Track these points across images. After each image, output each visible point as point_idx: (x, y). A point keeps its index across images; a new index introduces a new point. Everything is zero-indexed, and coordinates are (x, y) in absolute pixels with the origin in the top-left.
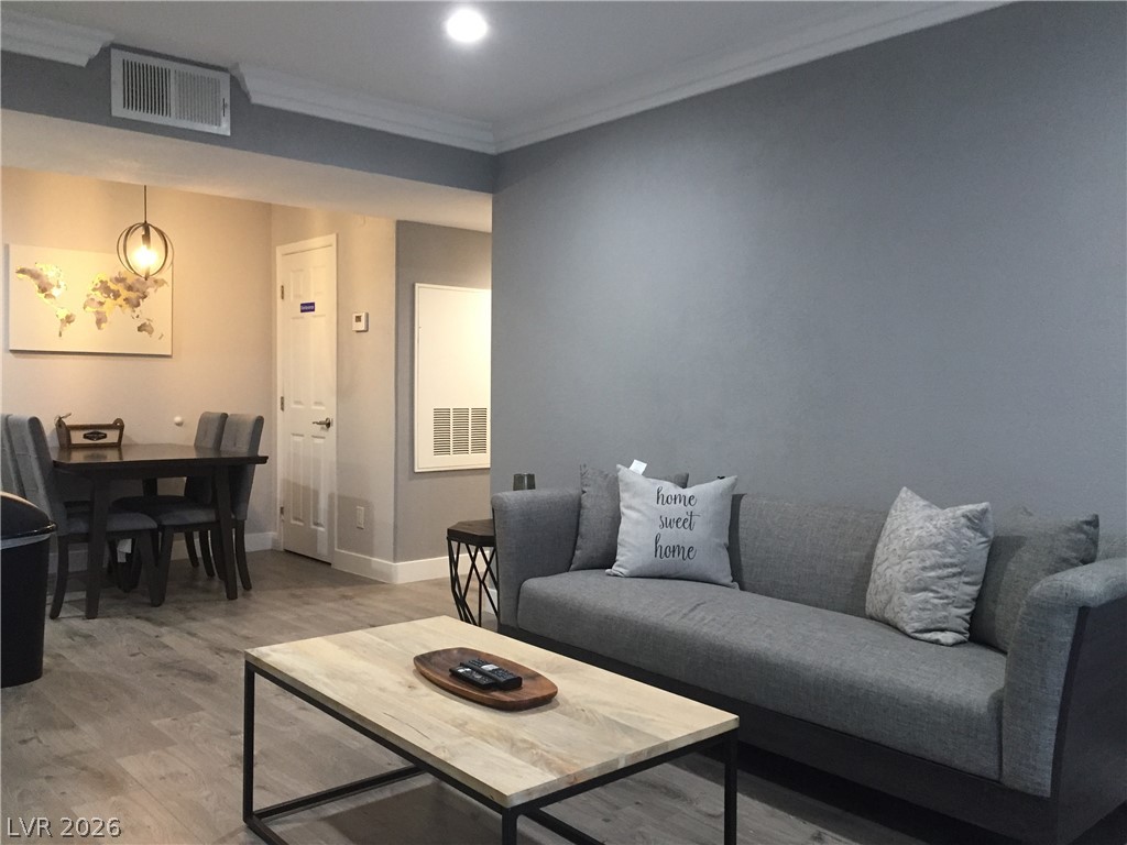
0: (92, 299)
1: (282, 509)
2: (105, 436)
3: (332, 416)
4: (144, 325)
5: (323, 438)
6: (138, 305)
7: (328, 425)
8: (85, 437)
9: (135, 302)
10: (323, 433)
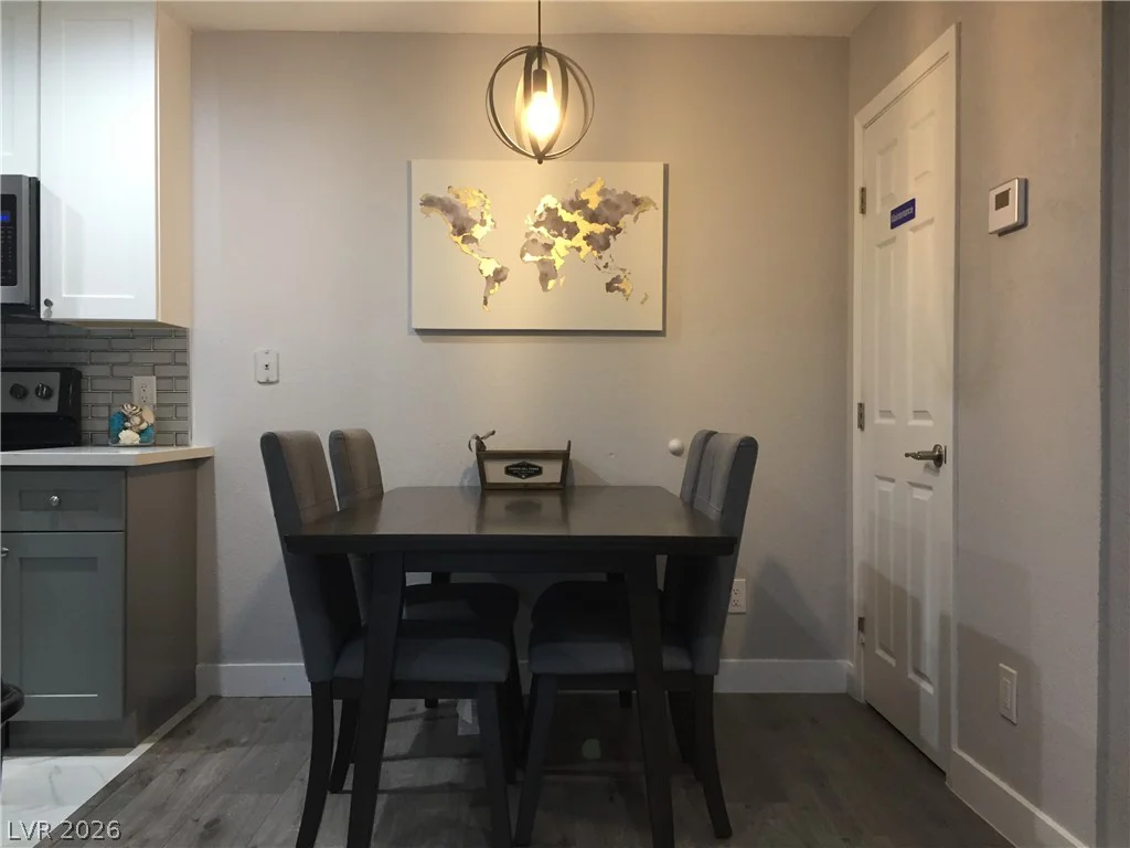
0: (534, 241)
1: (861, 620)
2: (539, 471)
3: (947, 442)
4: (617, 279)
5: (930, 488)
6: (607, 245)
7: (939, 459)
8: (508, 471)
9: (602, 242)
10: (929, 478)
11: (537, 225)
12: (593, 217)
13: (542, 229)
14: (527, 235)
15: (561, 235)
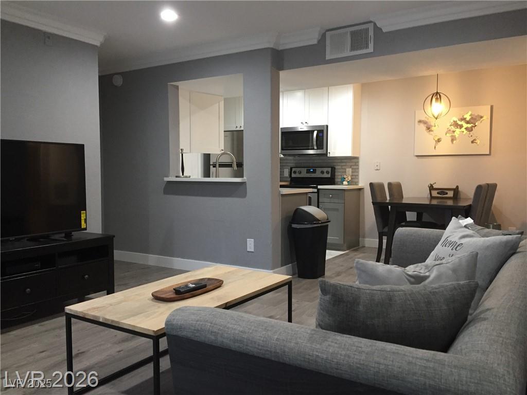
0: (450, 130)
2: (447, 194)
4: (475, 140)
8: (438, 193)
9: (470, 129)
11: (451, 125)
12: (468, 122)
13: (452, 127)
14: (448, 129)
15: (458, 128)
